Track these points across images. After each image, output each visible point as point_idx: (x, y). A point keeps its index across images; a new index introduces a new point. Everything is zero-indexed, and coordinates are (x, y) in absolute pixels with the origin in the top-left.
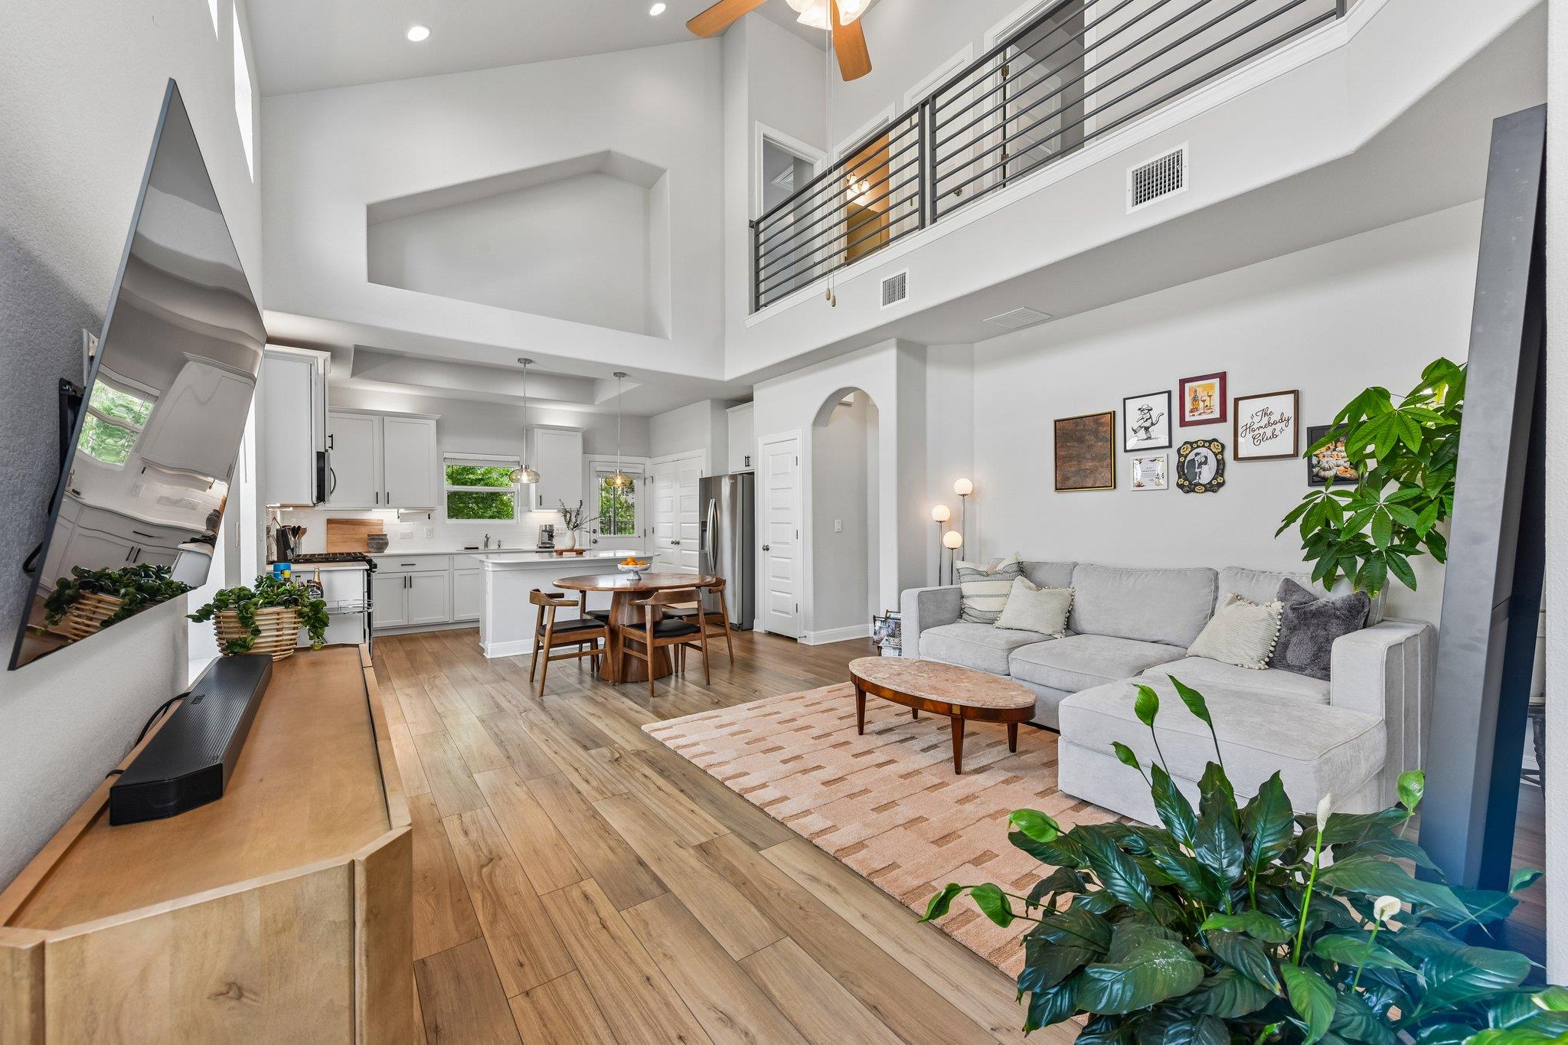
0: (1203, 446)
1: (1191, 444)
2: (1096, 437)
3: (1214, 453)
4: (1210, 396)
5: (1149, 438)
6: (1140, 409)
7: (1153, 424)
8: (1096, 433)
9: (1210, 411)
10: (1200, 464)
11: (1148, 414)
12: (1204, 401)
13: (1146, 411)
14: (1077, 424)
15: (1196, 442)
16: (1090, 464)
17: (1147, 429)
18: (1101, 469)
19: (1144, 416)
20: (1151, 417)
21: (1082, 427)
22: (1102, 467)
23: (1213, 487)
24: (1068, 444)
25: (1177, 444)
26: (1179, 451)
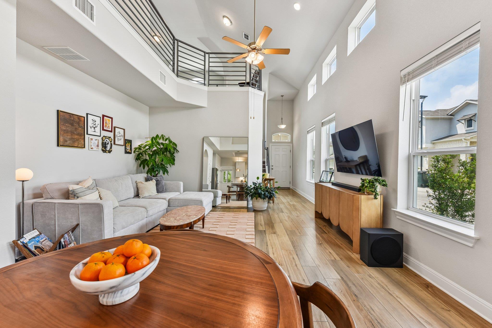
0: (108, 138)
1: (105, 137)
2: (79, 125)
3: (110, 141)
4: (109, 123)
5: (95, 131)
6: (92, 120)
7: (96, 127)
8: (78, 123)
9: (109, 128)
10: (107, 144)
11: (95, 123)
12: (108, 124)
13: (94, 121)
14: (70, 117)
15: (106, 137)
16: (76, 136)
17: (94, 128)
18: (80, 140)
19: (94, 123)
20: (95, 124)
21: (73, 119)
22: (81, 138)
23: (110, 152)
24: (66, 124)
25: (102, 136)
26: (102, 138)
